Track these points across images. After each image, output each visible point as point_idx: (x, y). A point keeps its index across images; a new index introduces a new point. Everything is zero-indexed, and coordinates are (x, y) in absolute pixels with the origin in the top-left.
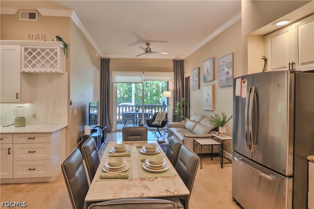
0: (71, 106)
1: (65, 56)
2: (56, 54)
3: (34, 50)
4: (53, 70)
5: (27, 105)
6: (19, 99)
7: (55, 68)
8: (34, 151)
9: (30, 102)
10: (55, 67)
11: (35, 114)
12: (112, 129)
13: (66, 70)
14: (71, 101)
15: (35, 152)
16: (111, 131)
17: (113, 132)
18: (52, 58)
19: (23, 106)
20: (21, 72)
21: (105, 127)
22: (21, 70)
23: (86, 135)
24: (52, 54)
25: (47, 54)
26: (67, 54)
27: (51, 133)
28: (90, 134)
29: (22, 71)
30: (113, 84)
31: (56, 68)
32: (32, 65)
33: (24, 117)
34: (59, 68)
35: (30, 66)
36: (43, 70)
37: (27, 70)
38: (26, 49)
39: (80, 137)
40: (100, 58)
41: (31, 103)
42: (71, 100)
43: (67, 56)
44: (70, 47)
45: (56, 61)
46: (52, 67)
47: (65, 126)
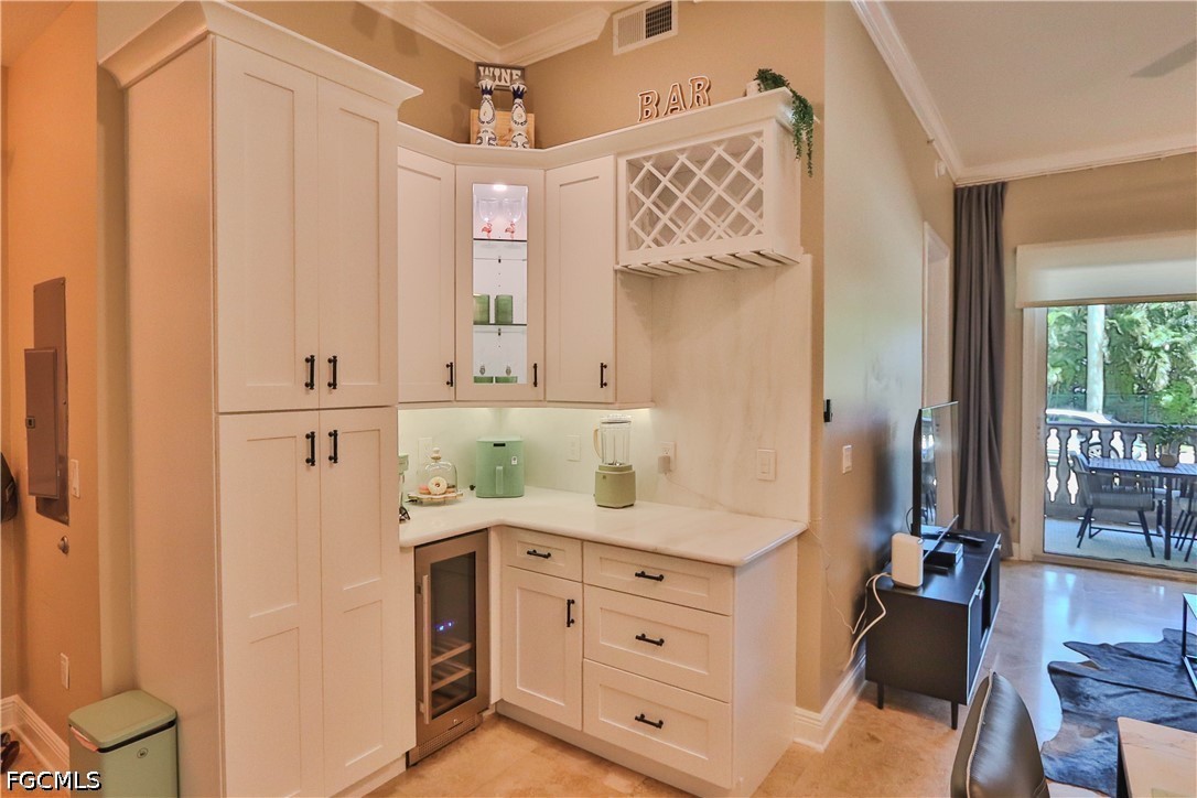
0: (827, 428)
1: (798, 165)
2: (756, 164)
3: (664, 164)
4: (745, 246)
5: (642, 416)
6: (610, 389)
7: (754, 230)
8: (658, 640)
9: (654, 401)
10: (752, 227)
11: (671, 454)
12: (1015, 546)
13: (802, 245)
14: (828, 401)
15: (661, 643)
16: (1012, 555)
17: (1021, 562)
18: (740, 185)
19: (623, 419)
20: (616, 271)
21: (996, 546)
22: (618, 263)
23: (897, 586)
24: (739, 167)
25: (720, 168)
26: (809, 155)
27: (731, 568)
28: (921, 583)
29: (618, 267)
30: (1022, 310)
31: (759, 232)
32: (655, 232)
33: (630, 468)
34: (772, 234)
35: (648, 240)
36: (699, 251)
37: (636, 260)
38: (635, 167)
39: (870, 589)
40: (951, 186)
41: (656, 406)
42: (826, 398)
43: (810, 164)
44: (827, 118)
45: (756, 203)
46: (741, 233)
47: (797, 529)
